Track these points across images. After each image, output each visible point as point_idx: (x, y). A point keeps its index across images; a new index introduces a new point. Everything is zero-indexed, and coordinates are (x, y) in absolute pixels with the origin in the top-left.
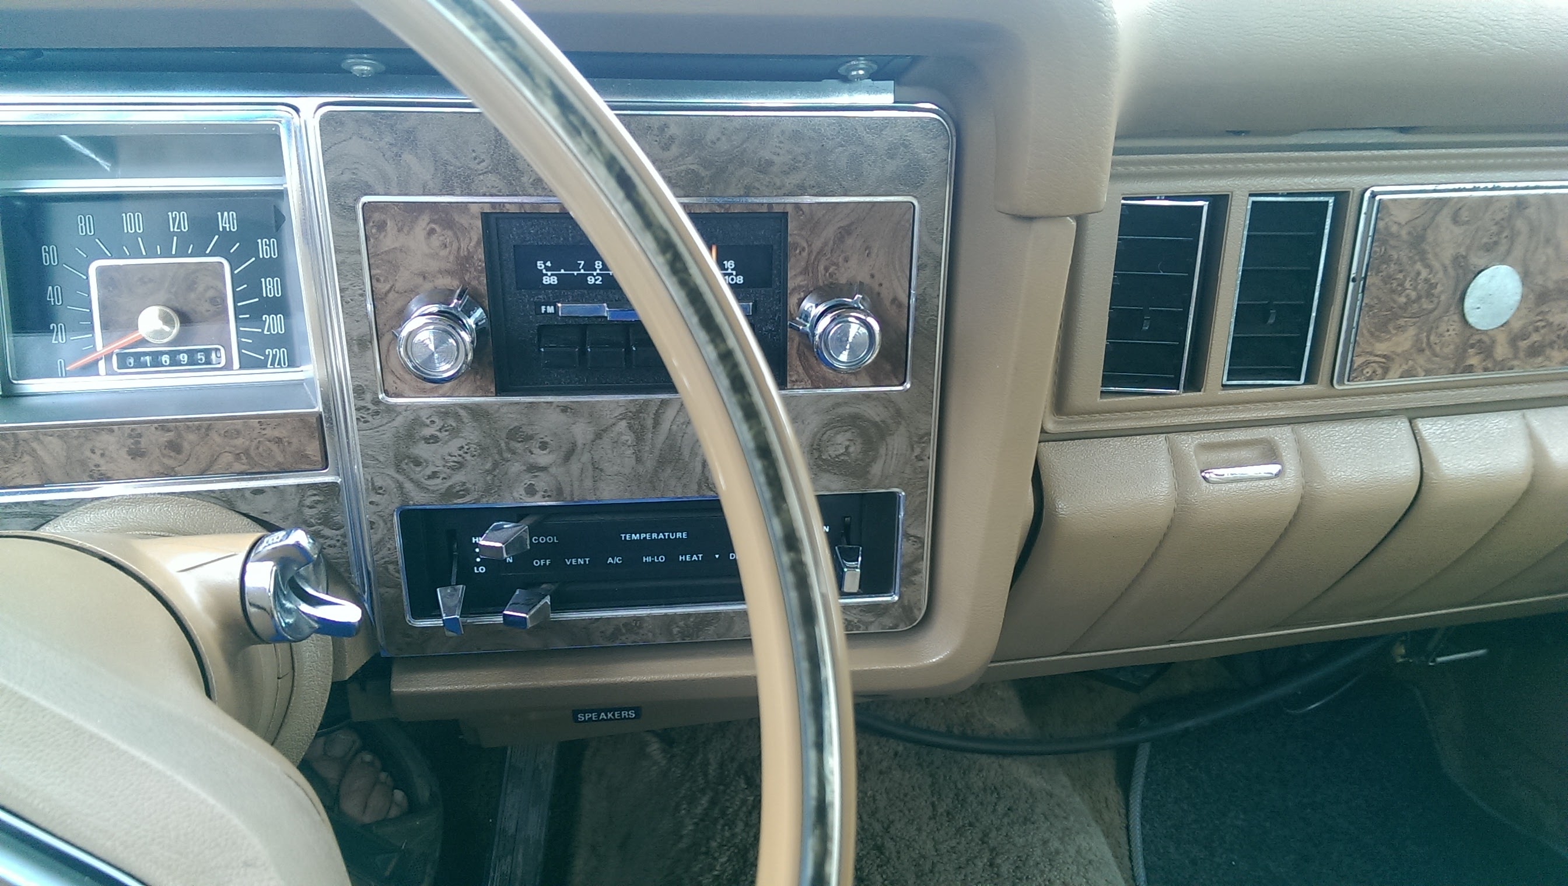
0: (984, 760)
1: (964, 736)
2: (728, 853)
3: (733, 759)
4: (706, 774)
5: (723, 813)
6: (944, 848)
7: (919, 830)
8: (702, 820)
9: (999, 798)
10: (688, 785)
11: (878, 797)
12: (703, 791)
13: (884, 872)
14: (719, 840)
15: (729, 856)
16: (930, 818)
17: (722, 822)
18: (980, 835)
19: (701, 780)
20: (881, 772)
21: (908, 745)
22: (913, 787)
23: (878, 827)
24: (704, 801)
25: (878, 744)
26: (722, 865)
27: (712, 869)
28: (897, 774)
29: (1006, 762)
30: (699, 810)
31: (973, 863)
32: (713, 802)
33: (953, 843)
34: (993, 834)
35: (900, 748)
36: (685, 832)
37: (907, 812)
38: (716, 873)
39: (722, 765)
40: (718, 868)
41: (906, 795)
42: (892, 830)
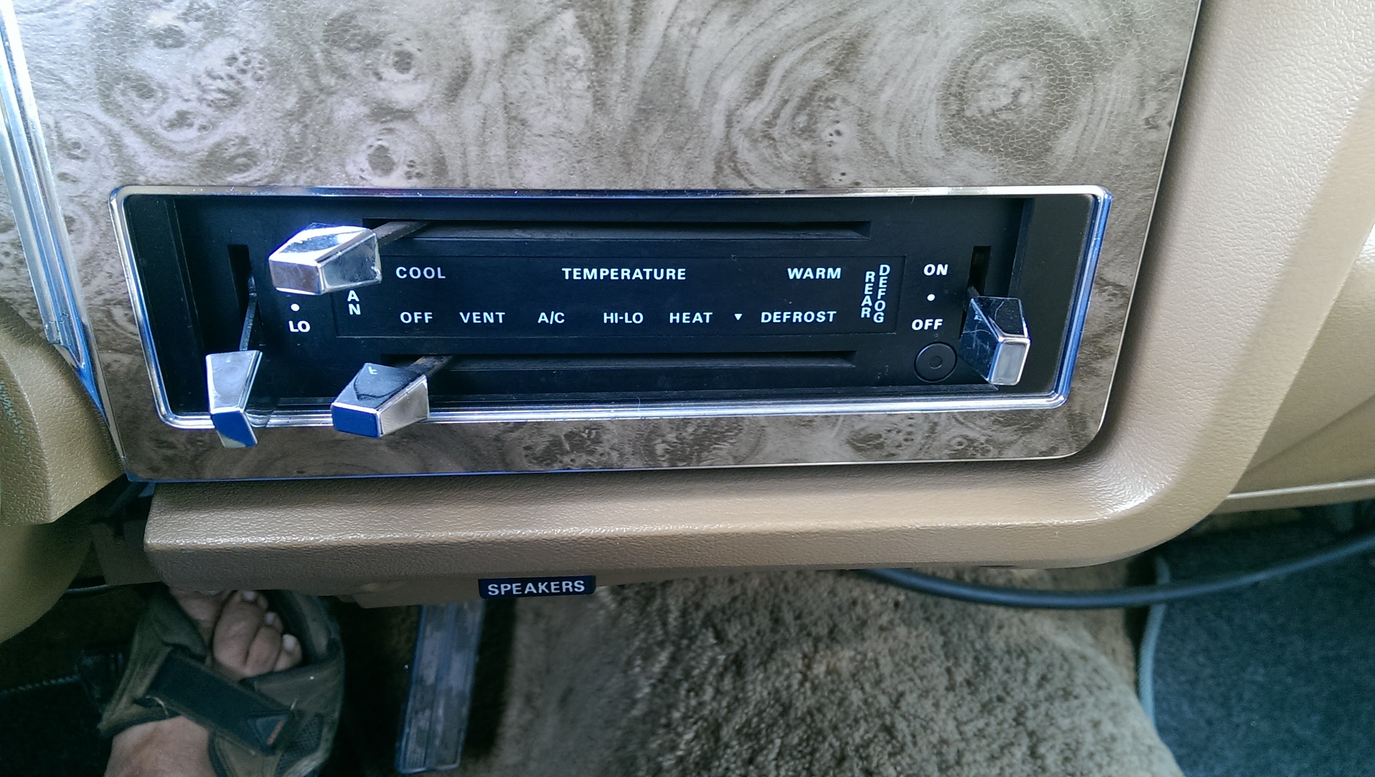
0: (1001, 614)
1: (976, 584)
2: (695, 728)
3: (698, 606)
4: (665, 624)
5: (687, 675)
6: (969, 729)
7: (936, 705)
8: (661, 681)
9: (1028, 664)
10: (642, 635)
11: (882, 661)
12: (661, 644)
13: (899, 763)
14: (683, 710)
15: (697, 732)
16: (948, 689)
17: (686, 685)
18: (1014, 714)
19: (659, 631)
20: (882, 629)
21: (912, 594)
22: (922, 648)
23: (884, 701)
24: (664, 657)
25: (875, 592)
26: (688, 743)
27: (674, 748)
28: (902, 631)
29: (1028, 616)
30: (657, 668)
31: (1010, 752)
32: (674, 659)
33: (981, 723)
34: (1030, 713)
35: (902, 598)
36: (639, 695)
37: (918, 681)
38: (680, 753)
39: (684, 613)
40: (682, 746)
41: (914, 658)
42: (903, 704)
